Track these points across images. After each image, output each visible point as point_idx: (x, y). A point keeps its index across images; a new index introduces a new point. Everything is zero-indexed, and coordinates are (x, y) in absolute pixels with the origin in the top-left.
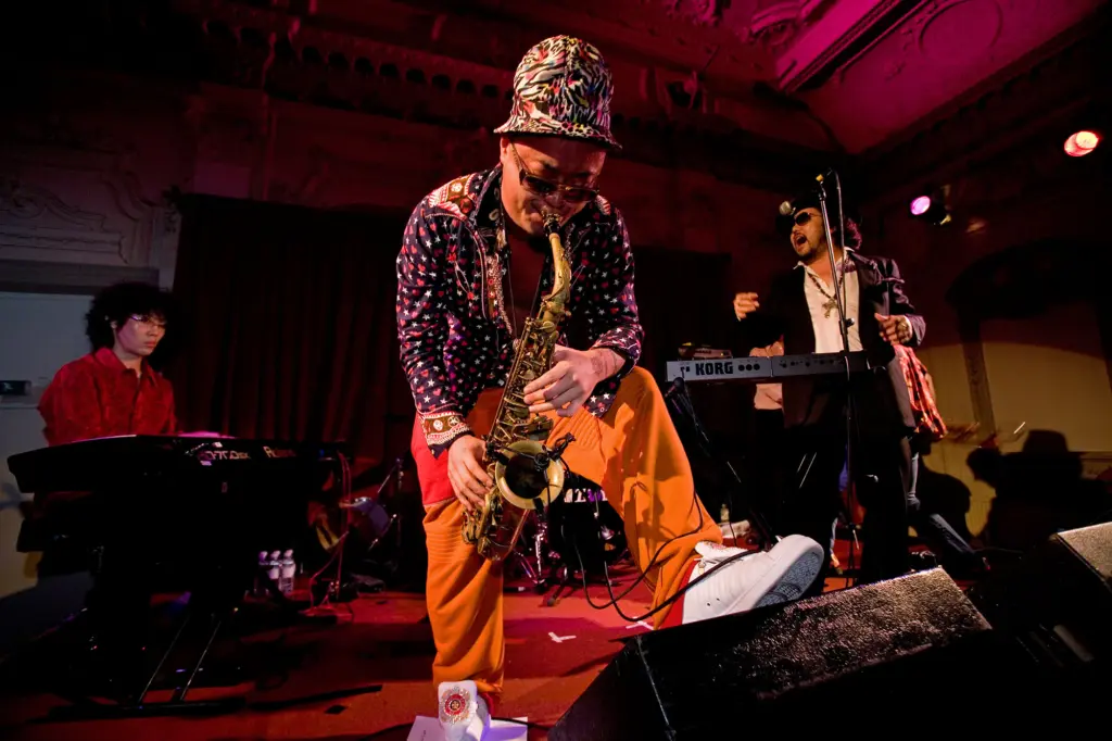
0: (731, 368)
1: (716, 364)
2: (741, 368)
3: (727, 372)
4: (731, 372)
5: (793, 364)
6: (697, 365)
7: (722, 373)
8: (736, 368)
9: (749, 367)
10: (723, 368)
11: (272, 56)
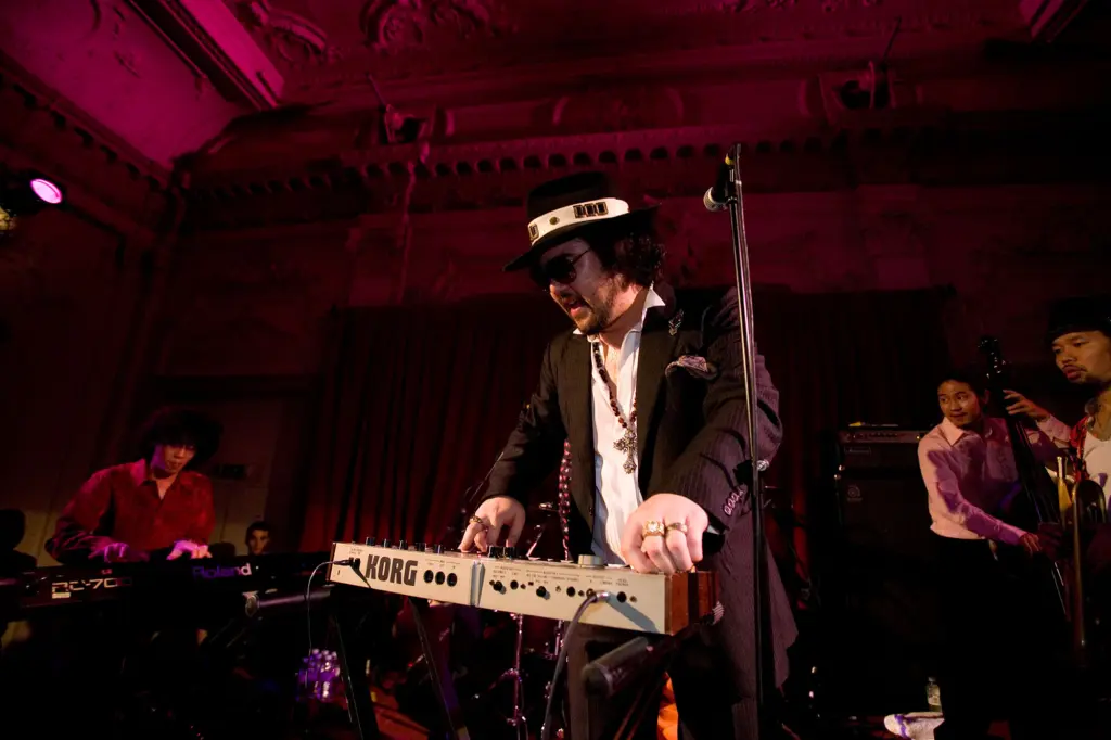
0: (414, 572)
1: (396, 561)
2: (428, 576)
3: (407, 582)
5: (514, 585)
6: (370, 557)
7: (399, 581)
8: (420, 577)
9: (440, 578)
10: (403, 571)
11: (413, 180)
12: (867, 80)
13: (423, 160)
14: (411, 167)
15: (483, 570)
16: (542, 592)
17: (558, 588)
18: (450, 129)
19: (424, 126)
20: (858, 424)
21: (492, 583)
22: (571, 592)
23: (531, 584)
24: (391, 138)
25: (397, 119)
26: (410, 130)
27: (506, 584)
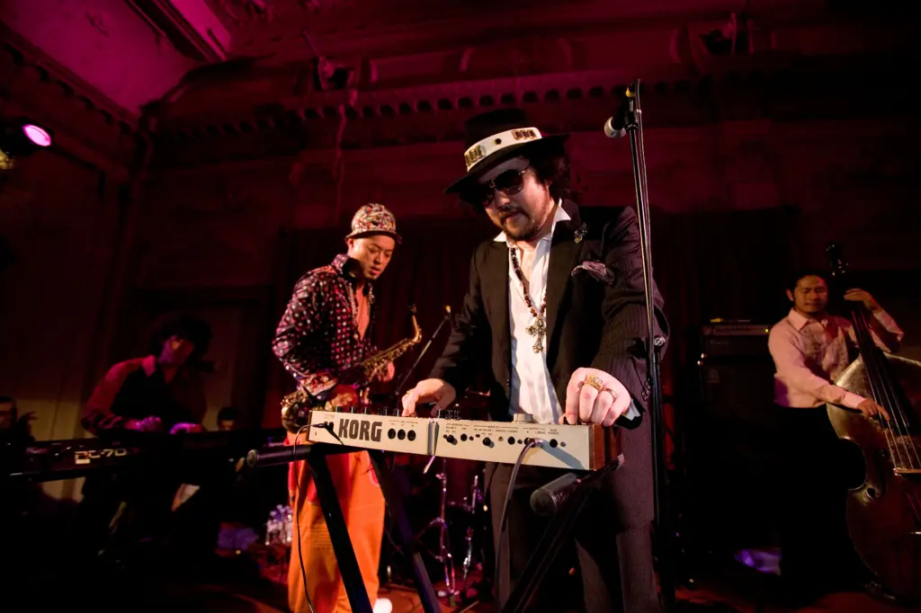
0: (379, 431)
1: (363, 423)
2: (391, 434)
3: (374, 439)
4: (377, 439)
5: (464, 437)
6: (342, 420)
7: (367, 439)
8: (384, 434)
9: (401, 434)
10: (370, 431)
11: (344, 119)
12: (730, 29)
13: (352, 103)
14: (342, 109)
15: (437, 427)
16: (487, 442)
17: (501, 438)
18: (374, 77)
19: (352, 74)
20: (718, 320)
21: (445, 436)
22: (511, 441)
23: (478, 436)
24: (324, 85)
25: (328, 69)
26: (339, 79)
27: (457, 437)
